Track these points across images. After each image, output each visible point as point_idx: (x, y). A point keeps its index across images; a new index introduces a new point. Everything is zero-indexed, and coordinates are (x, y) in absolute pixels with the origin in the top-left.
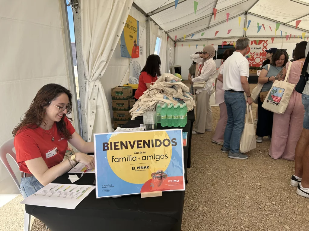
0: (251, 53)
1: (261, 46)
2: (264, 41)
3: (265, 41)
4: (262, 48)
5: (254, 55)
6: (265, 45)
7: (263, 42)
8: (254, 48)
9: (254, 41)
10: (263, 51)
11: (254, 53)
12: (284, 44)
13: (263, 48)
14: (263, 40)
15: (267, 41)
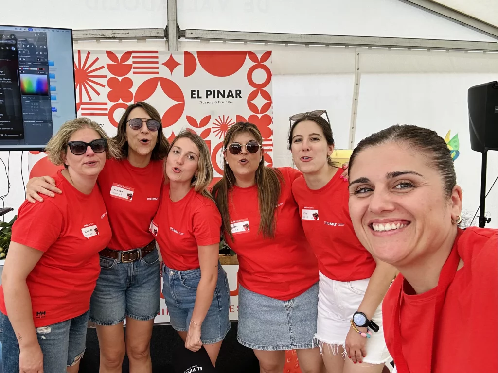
0: (191, 120)
1: (238, 80)
2: (252, 55)
3: (259, 57)
4: (245, 95)
5: (207, 132)
6: (259, 76)
7: (248, 63)
8: (203, 94)
9: (199, 53)
10: (253, 107)
11: (206, 120)
12: (364, 78)
13: (253, 96)
14: (243, 54)
15: (268, 54)
